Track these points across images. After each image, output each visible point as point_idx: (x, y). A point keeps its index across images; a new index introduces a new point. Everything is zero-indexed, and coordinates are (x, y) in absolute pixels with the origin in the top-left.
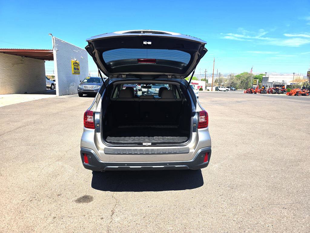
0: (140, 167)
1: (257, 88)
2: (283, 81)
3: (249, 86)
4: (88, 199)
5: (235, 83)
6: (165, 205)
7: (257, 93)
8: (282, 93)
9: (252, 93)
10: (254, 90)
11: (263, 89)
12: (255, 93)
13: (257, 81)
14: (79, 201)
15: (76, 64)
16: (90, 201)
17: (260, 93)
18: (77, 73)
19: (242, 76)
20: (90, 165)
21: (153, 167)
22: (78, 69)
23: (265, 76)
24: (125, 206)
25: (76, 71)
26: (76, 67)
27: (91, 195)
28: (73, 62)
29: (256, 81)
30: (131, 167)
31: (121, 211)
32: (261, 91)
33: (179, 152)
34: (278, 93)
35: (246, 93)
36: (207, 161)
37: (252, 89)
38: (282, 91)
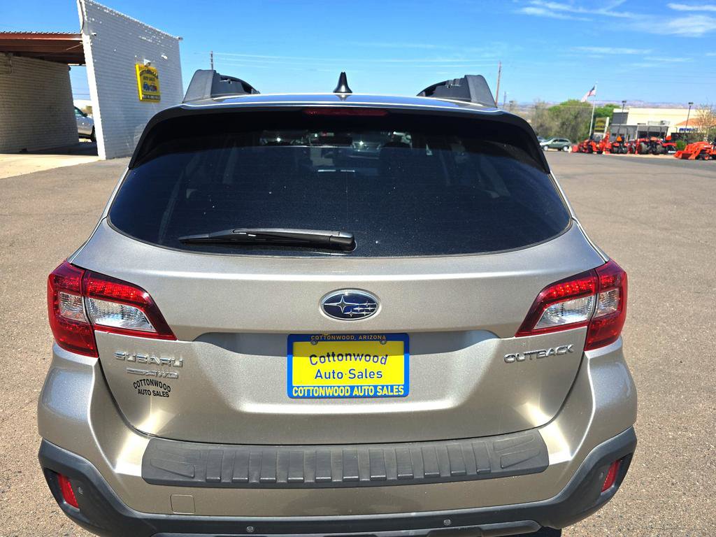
1: (605, 141)
2: (662, 122)
3: (579, 134)
5: (547, 125)
7: (604, 153)
8: (665, 153)
9: (591, 151)
10: (598, 146)
11: (619, 142)
12: (600, 152)
13: (605, 123)
15: (146, 72)
17: (612, 151)
18: (152, 97)
19: (563, 110)
21: (379, 535)
22: (155, 88)
23: (619, 111)
25: (150, 92)
26: (149, 83)
28: (140, 68)
29: (602, 121)
32: (613, 146)
33: (505, 470)
34: (655, 153)
35: (577, 152)
36: (613, 486)
37: (593, 143)
38: (663, 147)
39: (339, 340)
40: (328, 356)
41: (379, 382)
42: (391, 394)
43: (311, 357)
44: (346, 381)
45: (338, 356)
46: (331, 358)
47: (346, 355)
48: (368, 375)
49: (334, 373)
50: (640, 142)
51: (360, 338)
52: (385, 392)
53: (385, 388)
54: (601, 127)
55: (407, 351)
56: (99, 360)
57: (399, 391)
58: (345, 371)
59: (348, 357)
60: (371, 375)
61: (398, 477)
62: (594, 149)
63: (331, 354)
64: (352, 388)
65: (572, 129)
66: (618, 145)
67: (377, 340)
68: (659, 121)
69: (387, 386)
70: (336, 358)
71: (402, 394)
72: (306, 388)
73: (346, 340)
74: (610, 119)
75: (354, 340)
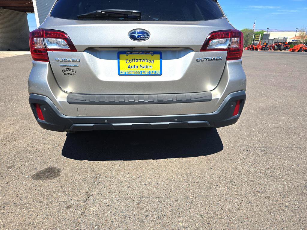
0: (131, 124)
1: (259, 45)
2: (284, 37)
4: (54, 173)
6: (172, 181)
7: (258, 50)
8: (285, 50)
9: (253, 50)
10: (256, 47)
11: (265, 45)
12: (257, 50)
13: (259, 37)
14: (38, 176)
16: (55, 177)
17: (262, 49)
20: (48, 123)
21: (152, 124)
23: (266, 33)
24: (108, 183)
27: (59, 167)
30: (114, 124)
31: (102, 192)
32: (262, 47)
33: (196, 99)
34: (280, 50)
35: (247, 50)
36: (238, 114)
37: (254, 46)
38: (284, 47)
39: (136, 54)
40: (132, 60)
41: (151, 70)
42: (155, 74)
43: (126, 60)
44: (139, 69)
45: (136, 60)
46: (133, 61)
47: (139, 60)
48: (147, 67)
49: (135, 66)
50: (274, 45)
51: (144, 53)
52: (153, 73)
53: (153, 72)
54: (258, 39)
55: (161, 58)
56: (49, 62)
57: (158, 73)
58: (139, 66)
59: (140, 60)
60: (148, 67)
61: (158, 101)
62: (254, 48)
63: (133, 59)
64: (141, 71)
65: (245, 42)
66: (264, 46)
67: (150, 54)
68: (283, 37)
69: (154, 71)
70: (135, 61)
71: (159, 74)
72: (125, 72)
73: (139, 54)
74: (261, 35)
75: (141, 54)
